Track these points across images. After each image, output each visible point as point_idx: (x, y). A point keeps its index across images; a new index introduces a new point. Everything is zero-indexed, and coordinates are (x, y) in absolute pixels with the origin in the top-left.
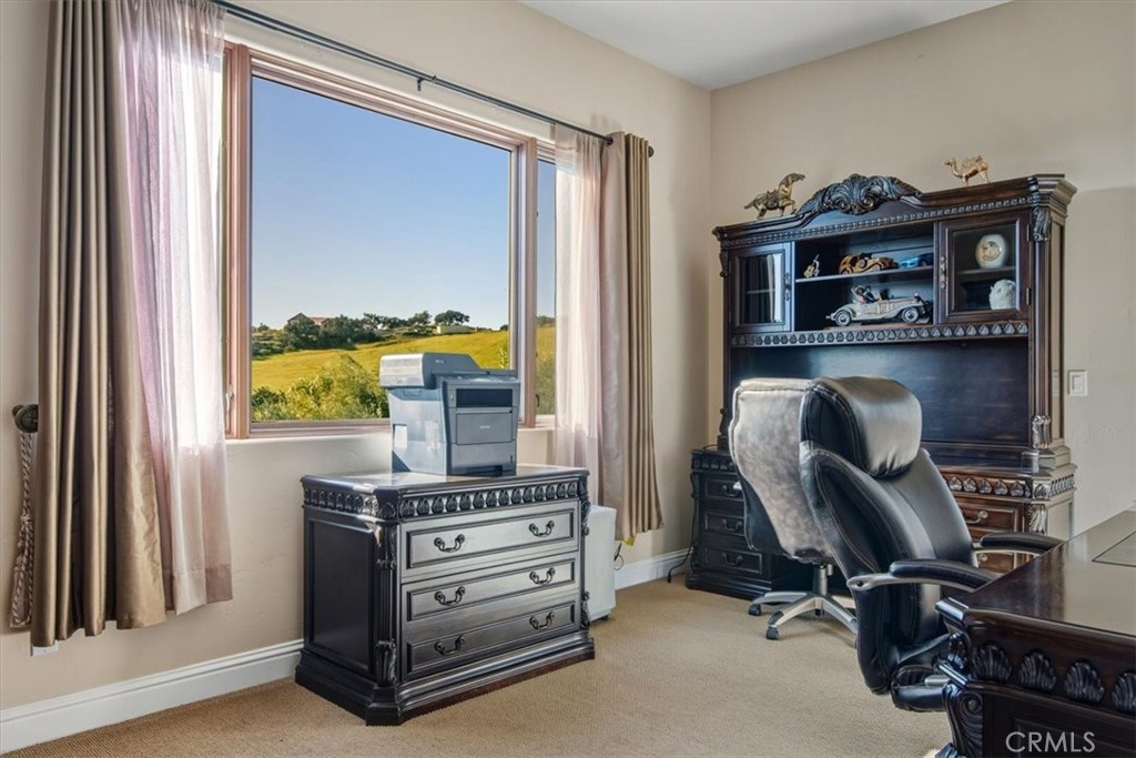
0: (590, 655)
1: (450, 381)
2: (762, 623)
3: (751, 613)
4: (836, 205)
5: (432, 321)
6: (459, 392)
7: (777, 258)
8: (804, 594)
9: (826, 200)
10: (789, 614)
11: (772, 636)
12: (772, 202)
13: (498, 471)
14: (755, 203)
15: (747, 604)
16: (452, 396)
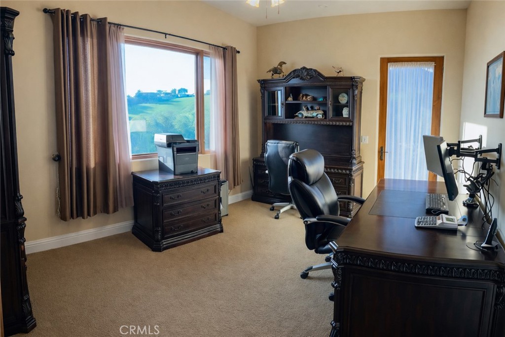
0: (222, 231)
1: (174, 145)
2: (274, 214)
3: (271, 210)
4: (298, 76)
5: (177, 92)
6: (177, 149)
7: (279, 92)
8: (288, 203)
9: (296, 73)
10: (282, 211)
11: (277, 218)
12: (276, 71)
13: (192, 173)
14: (270, 71)
15: (270, 206)
16: (175, 150)
